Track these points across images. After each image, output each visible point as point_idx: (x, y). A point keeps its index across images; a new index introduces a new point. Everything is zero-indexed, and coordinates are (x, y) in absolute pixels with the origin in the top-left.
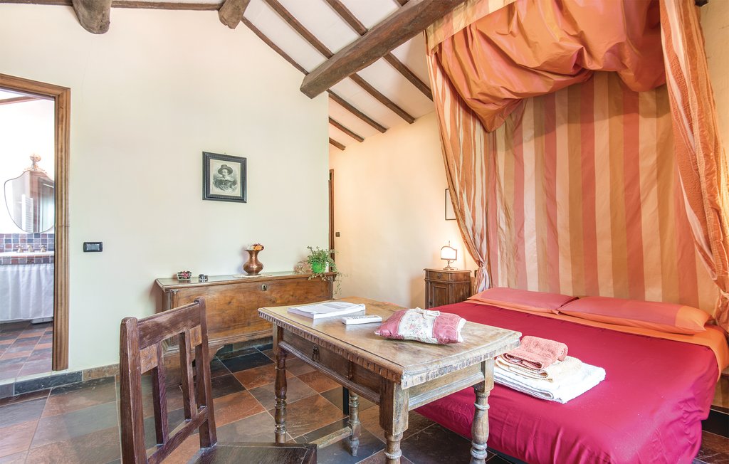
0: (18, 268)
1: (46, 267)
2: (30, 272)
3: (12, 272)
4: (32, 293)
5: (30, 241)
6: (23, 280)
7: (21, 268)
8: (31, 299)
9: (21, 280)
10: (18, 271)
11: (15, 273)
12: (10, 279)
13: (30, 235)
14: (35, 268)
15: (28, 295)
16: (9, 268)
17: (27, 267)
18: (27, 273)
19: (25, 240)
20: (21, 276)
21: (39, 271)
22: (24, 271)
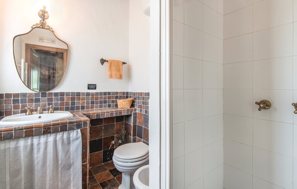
0: (32, 141)
1: (63, 136)
2: (46, 143)
3: (25, 147)
4: (48, 171)
5: (37, 100)
6: (38, 156)
7: (36, 140)
8: (48, 179)
9: (35, 155)
10: (32, 145)
11: (29, 148)
12: (23, 155)
13: (36, 95)
14: (51, 138)
15: (44, 174)
16: (22, 143)
17: (43, 139)
18: (42, 147)
19: (32, 100)
20: (35, 150)
21: (55, 141)
22: (39, 144)
